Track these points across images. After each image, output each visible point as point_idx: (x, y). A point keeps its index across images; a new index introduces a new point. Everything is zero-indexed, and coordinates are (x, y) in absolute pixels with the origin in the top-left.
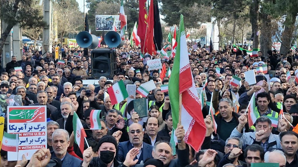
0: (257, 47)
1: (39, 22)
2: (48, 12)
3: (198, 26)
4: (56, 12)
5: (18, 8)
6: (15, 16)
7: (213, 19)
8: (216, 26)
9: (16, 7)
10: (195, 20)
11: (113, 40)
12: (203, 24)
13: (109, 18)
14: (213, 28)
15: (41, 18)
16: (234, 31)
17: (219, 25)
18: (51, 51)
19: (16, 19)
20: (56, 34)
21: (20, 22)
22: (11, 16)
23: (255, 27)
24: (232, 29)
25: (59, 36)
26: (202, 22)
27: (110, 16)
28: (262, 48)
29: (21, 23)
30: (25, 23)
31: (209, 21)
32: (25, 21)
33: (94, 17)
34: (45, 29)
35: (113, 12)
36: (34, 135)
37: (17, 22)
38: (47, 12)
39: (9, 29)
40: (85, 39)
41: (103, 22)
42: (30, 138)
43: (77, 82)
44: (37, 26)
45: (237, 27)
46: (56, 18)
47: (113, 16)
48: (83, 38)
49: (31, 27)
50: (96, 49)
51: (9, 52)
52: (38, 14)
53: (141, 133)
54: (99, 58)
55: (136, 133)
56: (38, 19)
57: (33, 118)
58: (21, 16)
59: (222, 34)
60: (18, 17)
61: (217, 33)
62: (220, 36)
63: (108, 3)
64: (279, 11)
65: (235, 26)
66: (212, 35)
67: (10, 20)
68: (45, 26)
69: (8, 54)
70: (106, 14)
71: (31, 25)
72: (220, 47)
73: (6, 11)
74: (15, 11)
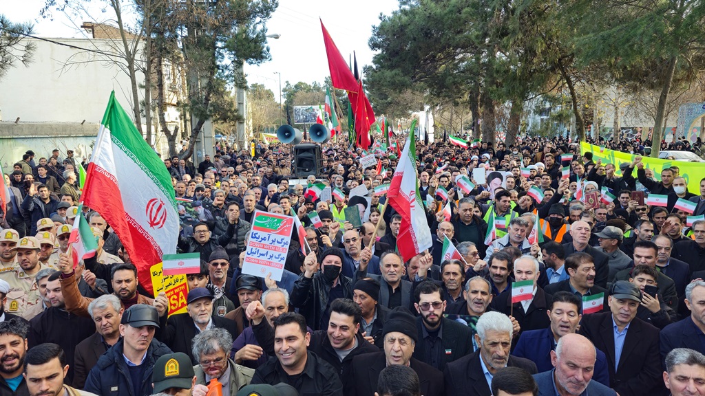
0: (479, 138)
1: (234, 116)
2: (243, 103)
3: (408, 116)
4: (250, 103)
5: (209, 100)
6: (207, 108)
7: (427, 107)
8: (430, 116)
9: (207, 100)
10: (406, 109)
11: (318, 134)
12: (415, 113)
13: (309, 109)
14: (427, 117)
15: (236, 111)
16: (451, 120)
17: (433, 114)
18: (246, 147)
19: (208, 113)
20: (251, 129)
21: (212, 116)
22: (202, 109)
23: (476, 115)
24: (450, 118)
25: (254, 131)
26: (414, 111)
27: (309, 106)
28: (484, 138)
29: (214, 117)
30: (218, 117)
31: (422, 109)
32: (219, 114)
33: (292, 109)
34: (241, 123)
35: (314, 102)
36: (275, 250)
37: (209, 116)
38: (241, 104)
39: (201, 124)
40: (287, 134)
41: (302, 114)
42: (270, 253)
43: (283, 181)
44: (232, 120)
45: (454, 116)
46: (250, 110)
47: (313, 107)
48: (285, 132)
49: (225, 120)
50: (299, 145)
51: (201, 150)
52: (232, 107)
53: (358, 241)
54: (302, 155)
55: (352, 243)
56: (232, 112)
57: (279, 229)
58: (214, 109)
59: (437, 124)
60: (210, 111)
61: (431, 122)
62: (435, 126)
63: (307, 92)
64: (507, 96)
65: (452, 114)
66: (426, 125)
67: (201, 114)
68: (239, 119)
69: (200, 153)
70: (305, 105)
71: (224, 119)
72: (435, 138)
73: (197, 103)
74: (206, 104)
